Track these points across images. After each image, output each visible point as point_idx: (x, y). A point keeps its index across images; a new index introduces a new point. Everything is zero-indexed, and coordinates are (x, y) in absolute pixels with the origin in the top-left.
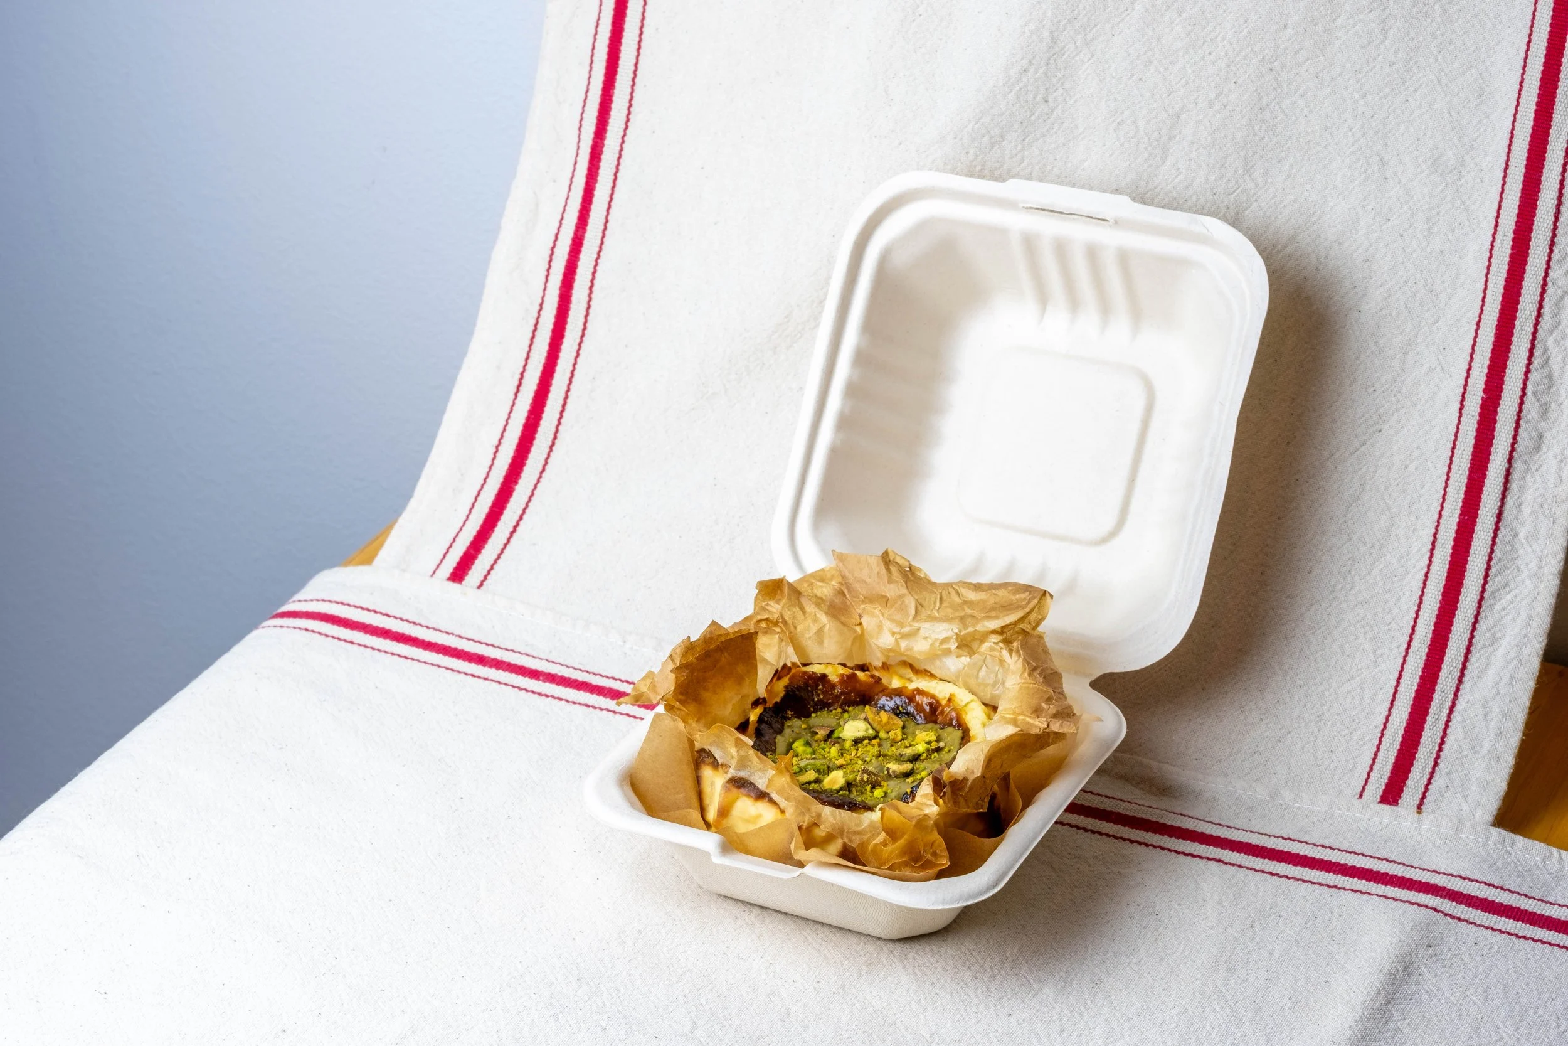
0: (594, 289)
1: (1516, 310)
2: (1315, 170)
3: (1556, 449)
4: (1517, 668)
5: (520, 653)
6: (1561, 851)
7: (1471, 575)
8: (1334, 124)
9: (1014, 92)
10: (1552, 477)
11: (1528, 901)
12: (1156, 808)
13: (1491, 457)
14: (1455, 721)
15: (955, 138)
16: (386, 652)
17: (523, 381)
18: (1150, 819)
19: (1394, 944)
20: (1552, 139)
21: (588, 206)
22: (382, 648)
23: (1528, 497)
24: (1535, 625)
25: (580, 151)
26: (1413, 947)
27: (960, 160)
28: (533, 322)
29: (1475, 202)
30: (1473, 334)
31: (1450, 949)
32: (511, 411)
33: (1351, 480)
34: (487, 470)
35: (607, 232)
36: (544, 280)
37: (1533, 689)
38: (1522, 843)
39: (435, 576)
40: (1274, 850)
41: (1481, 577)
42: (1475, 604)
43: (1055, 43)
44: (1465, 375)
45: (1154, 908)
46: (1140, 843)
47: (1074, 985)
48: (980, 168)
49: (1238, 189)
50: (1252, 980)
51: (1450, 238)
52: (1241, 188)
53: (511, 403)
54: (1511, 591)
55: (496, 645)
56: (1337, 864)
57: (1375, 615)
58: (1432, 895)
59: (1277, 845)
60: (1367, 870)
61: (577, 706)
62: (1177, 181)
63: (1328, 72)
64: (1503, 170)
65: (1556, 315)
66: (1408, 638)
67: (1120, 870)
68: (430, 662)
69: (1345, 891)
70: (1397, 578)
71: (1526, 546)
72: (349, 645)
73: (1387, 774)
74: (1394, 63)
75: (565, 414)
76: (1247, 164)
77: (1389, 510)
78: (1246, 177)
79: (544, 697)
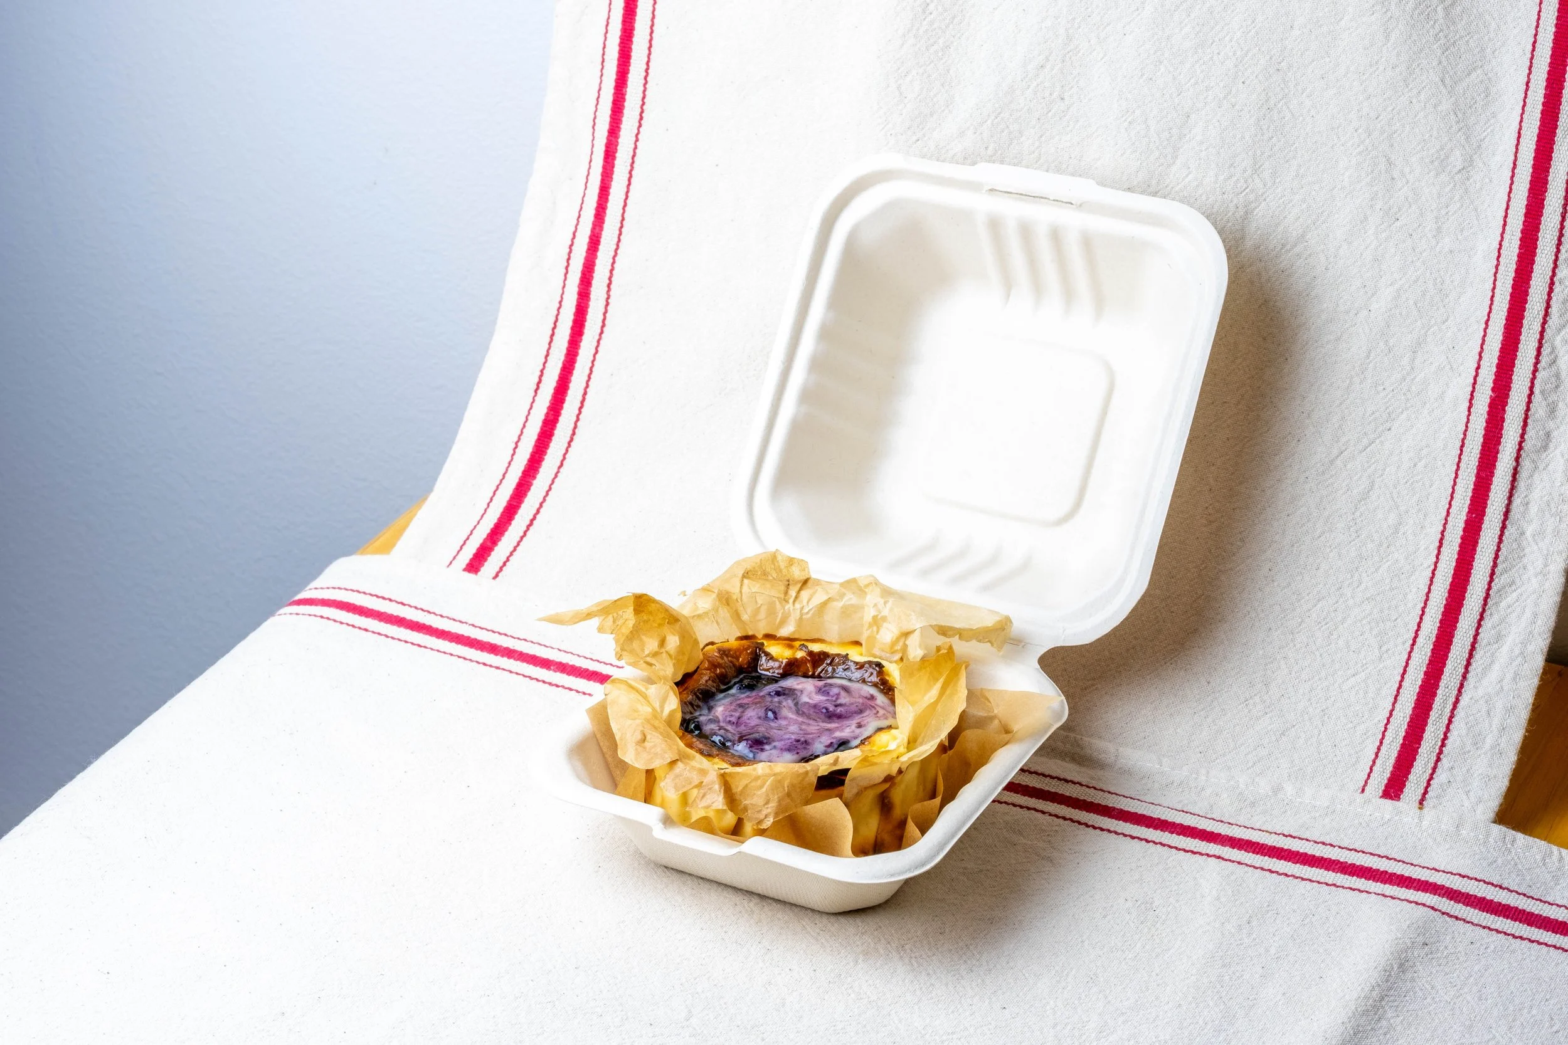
2: (1323, 170)
3: (1563, 446)
4: (1521, 665)
5: (534, 642)
6: (1561, 849)
8: (1340, 125)
9: (1032, 87)
10: (1559, 475)
11: (1526, 901)
13: (1499, 456)
14: (1459, 717)
16: (400, 640)
19: (1390, 942)
20: (1559, 139)
21: (604, 203)
22: (396, 636)
23: (1536, 497)
24: (1539, 622)
26: (1409, 944)
28: (553, 320)
29: (1484, 202)
30: (1482, 333)
31: (1446, 948)
33: (1361, 477)
34: (507, 465)
36: (563, 278)
37: (1537, 686)
38: (1523, 840)
39: (451, 566)
40: (1274, 847)
41: (1488, 575)
42: (1483, 602)
43: (1070, 41)
44: (1474, 374)
49: (1246, 188)
50: (1246, 977)
51: (1460, 238)
52: (1250, 188)
53: (531, 400)
54: (1517, 589)
55: (509, 634)
56: (1337, 862)
57: (1382, 611)
58: (1431, 893)
60: (1367, 868)
63: (1333, 73)
64: (1511, 170)
66: (1414, 635)
68: (442, 651)
69: (1344, 890)
70: (1404, 575)
71: (1532, 543)
72: (364, 632)
73: (1390, 768)
74: (1397, 66)
75: (583, 410)
76: (1255, 163)
77: (1397, 507)
78: (1255, 176)
79: (554, 687)
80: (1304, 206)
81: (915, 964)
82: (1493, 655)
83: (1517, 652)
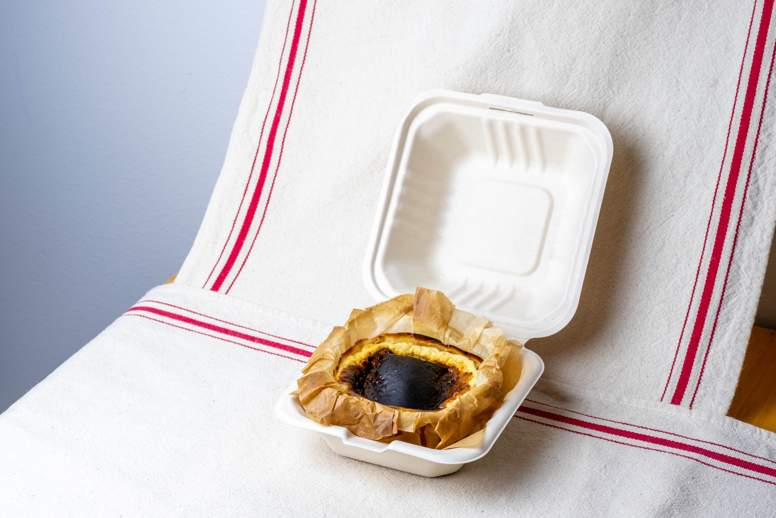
0: (285, 143)
1: (742, 155)
2: (644, 86)
3: (760, 224)
4: (739, 334)
5: (246, 328)
6: (761, 429)
7: (717, 287)
8: (654, 63)
9: (493, 45)
10: (758, 238)
11: (744, 455)
12: (560, 408)
13: (728, 229)
14: (709, 361)
15: (464, 68)
16: (179, 327)
17: (248, 188)
18: (556, 414)
19: (676, 477)
20: (762, 70)
21: (283, 101)
22: (177, 325)
23: (746, 249)
24: (748, 313)
25: (280, 75)
26: (685, 478)
27: (466, 79)
28: (254, 159)
29: (723, 101)
30: (720, 167)
31: (704, 480)
32: (242, 203)
33: (658, 240)
34: (230, 232)
35: (292, 115)
36: (259, 138)
37: (747, 345)
38: (742, 425)
39: (204, 288)
40: (618, 430)
41: (722, 288)
42: (719, 302)
43: (514, 22)
44: (716, 187)
45: (557, 458)
46: (551, 426)
47: (516, 496)
48: (475, 84)
49: (604, 95)
50: (604, 495)
51: (710, 119)
52: (606, 95)
53: (242, 199)
54: (737, 295)
55: (234, 324)
56: (649, 437)
57: (669, 307)
58: (696, 452)
59: (619, 427)
60: (664, 440)
61: (273, 355)
62: (574, 91)
63: (651, 37)
64: (737, 85)
65: (762, 157)
66: (685, 319)
67: (541, 439)
68: (201, 332)
69: (652, 451)
70: (680, 289)
71: (745, 273)
72: (161, 323)
73: (675, 388)
74: (684, 32)
75: (268, 205)
76: (609, 83)
77: (677, 255)
78: (609, 89)
79: (257, 351)
80: (634, 104)
81: (438, 490)
82: (725, 329)
83: (737, 327)
